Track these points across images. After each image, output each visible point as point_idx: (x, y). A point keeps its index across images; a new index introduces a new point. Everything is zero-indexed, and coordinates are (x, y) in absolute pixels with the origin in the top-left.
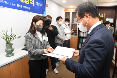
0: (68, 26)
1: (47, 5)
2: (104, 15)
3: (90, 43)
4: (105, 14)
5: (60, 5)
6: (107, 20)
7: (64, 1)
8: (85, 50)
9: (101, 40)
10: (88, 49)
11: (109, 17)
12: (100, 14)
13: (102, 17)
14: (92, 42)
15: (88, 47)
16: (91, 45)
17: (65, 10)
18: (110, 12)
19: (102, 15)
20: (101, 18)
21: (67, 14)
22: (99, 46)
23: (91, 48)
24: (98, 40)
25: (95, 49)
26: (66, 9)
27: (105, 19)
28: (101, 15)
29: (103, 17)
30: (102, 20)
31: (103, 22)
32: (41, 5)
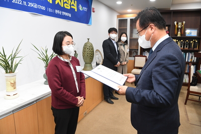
1: (93, 8)
2: (182, 24)
3: (160, 60)
4: (184, 22)
6: (188, 32)
7: (119, 3)
8: (152, 71)
10: (158, 68)
11: (191, 27)
12: (175, 23)
13: (179, 27)
14: (163, 58)
15: (158, 65)
16: (162, 62)
17: (118, 17)
18: (192, 19)
19: (180, 24)
20: (178, 29)
21: (122, 22)
24: (170, 55)
26: (121, 14)
27: (185, 30)
28: (177, 23)
29: (182, 27)
30: (179, 32)
31: (181, 35)
32: (85, 9)
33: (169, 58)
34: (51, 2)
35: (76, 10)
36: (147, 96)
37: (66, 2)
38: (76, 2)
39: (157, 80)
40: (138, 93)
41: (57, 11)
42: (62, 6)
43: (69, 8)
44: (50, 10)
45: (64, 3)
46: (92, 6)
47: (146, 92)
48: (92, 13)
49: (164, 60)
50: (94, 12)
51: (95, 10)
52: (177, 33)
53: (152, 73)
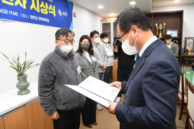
0: (108, 45)
1: (74, 13)
2: (163, 26)
3: (151, 68)
4: (165, 24)
5: (94, 13)
6: (169, 33)
7: (101, 7)
10: (149, 79)
11: (172, 29)
12: (156, 25)
13: (160, 28)
15: (148, 74)
17: (102, 21)
18: (172, 20)
19: (161, 25)
20: (159, 30)
21: (106, 26)
26: (105, 18)
27: (166, 32)
28: (158, 25)
29: (163, 29)
30: (160, 34)
31: (162, 36)
32: (65, 14)
34: (25, 7)
35: (55, 15)
36: (140, 116)
37: (43, 8)
38: (54, 7)
39: (149, 93)
40: (129, 112)
41: (32, 17)
42: (38, 11)
43: (46, 13)
44: (24, 16)
45: (40, 8)
46: (73, 11)
47: (137, 111)
48: (73, 18)
50: (75, 16)
51: (76, 15)
52: (159, 35)
53: (141, 84)
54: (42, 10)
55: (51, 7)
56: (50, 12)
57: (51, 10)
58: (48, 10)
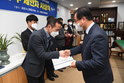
4: (107, 14)
6: (109, 19)
8: (90, 46)
9: (102, 35)
10: (93, 44)
12: (102, 15)
13: (105, 17)
16: (95, 40)
19: (105, 15)
20: (104, 18)
22: (101, 39)
23: (96, 42)
24: (99, 35)
25: (99, 42)
27: (107, 19)
28: (103, 15)
29: (106, 17)
30: (105, 20)
33: (99, 36)
49: (96, 39)
54: (45, 8)
55: (48, 7)
56: (48, 9)
57: (48, 8)
58: (47, 8)
